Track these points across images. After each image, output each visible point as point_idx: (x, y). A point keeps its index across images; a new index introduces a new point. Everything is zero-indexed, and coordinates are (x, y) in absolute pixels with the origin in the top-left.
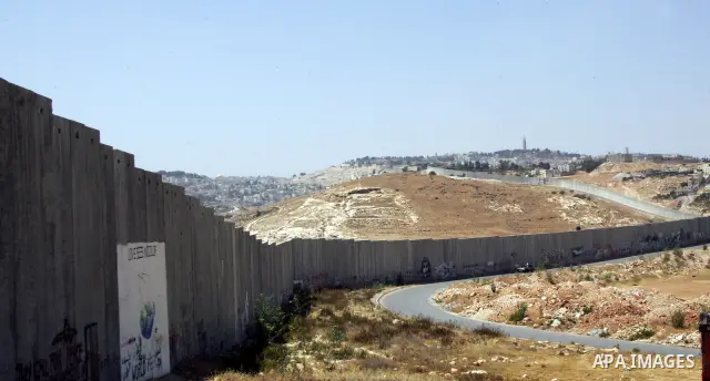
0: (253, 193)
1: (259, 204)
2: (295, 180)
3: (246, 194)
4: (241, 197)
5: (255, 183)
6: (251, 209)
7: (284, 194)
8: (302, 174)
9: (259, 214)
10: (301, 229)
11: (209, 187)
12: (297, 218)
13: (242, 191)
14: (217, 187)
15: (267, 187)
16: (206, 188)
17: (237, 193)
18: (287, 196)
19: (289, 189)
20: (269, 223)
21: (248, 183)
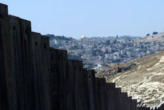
0: (113, 51)
1: (118, 61)
2: (149, 39)
3: (107, 52)
4: (102, 55)
5: (115, 42)
6: (112, 65)
7: (140, 51)
8: (155, 33)
9: (120, 71)
10: (157, 83)
11: (76, 47)
12: (155, 74)
13: (103, 50)
14: (82, 47)
15: (125, 45)
16: (72, 48)
17: (100, 51)
18: (143, 54)
19: (144, 47)
20: (130, 79)
21: (108, 43)
